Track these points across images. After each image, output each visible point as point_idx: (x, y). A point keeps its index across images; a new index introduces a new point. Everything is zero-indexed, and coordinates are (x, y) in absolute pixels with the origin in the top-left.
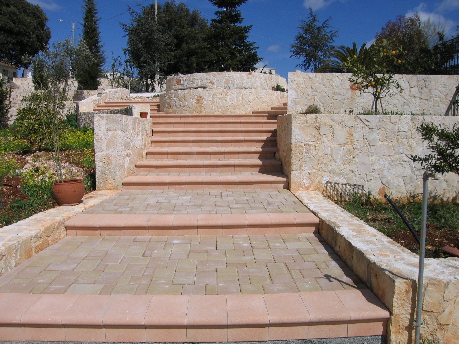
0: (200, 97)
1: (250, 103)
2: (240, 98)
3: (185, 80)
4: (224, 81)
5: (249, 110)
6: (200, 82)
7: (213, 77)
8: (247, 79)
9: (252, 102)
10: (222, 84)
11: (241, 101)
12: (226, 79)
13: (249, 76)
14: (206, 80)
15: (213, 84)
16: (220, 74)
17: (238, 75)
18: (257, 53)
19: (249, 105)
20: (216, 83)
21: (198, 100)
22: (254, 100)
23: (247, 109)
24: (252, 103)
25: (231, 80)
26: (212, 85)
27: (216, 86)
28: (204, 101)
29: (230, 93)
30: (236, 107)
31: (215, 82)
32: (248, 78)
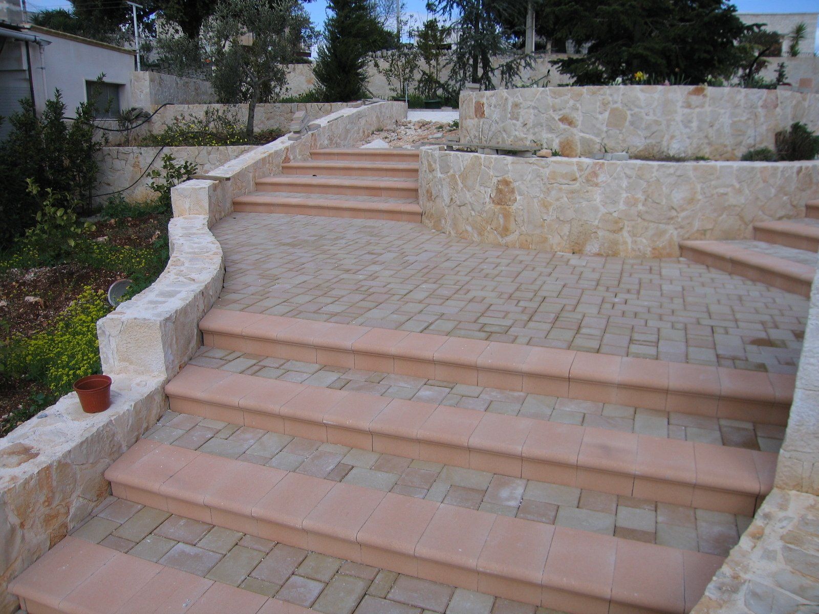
0: (506, 183)
1: (674, 213)
2: (640, 196)
3: (495, 107)
4: (606, 114)
5: (667, 236)
6: (532, 117)
7: (571, 102)
8: (687, 111)
9: (683, 210)
10: (598, 126)
11: (640, 207)
12: (614, 112)
13: (695, 99)
14: (551, 112)
15: (571, 123)
16: (594, 93)
17: (656, 96)
18: (735, 10)
19: (672, 218)
20: (580, 123)
21: (499, 191)
22: (691, 201)
23: (664, 232)
24: (683, 214)
25: (628, 113)
26: (566, 127)
27: (582, 131)
28: (518, 198)
29: (602, 178)
30: (621, 225)
31: (578, 117)
32: (689, 106)
